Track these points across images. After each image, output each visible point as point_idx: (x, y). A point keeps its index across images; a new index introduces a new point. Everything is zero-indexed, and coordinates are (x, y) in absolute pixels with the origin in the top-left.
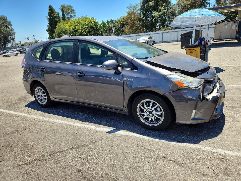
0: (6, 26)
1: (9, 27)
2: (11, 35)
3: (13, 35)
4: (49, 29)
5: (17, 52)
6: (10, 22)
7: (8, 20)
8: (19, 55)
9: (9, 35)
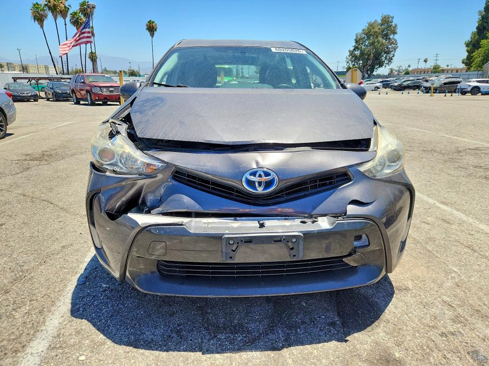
0: (386, 36)
1: (391, 36)
2: (388, 53)
3: (392, 53)
4: (471, 41)
5: (378, 85)
6: (396, 26)
7: (393, 24)
8: (379, 90)
9: (385, 53)
